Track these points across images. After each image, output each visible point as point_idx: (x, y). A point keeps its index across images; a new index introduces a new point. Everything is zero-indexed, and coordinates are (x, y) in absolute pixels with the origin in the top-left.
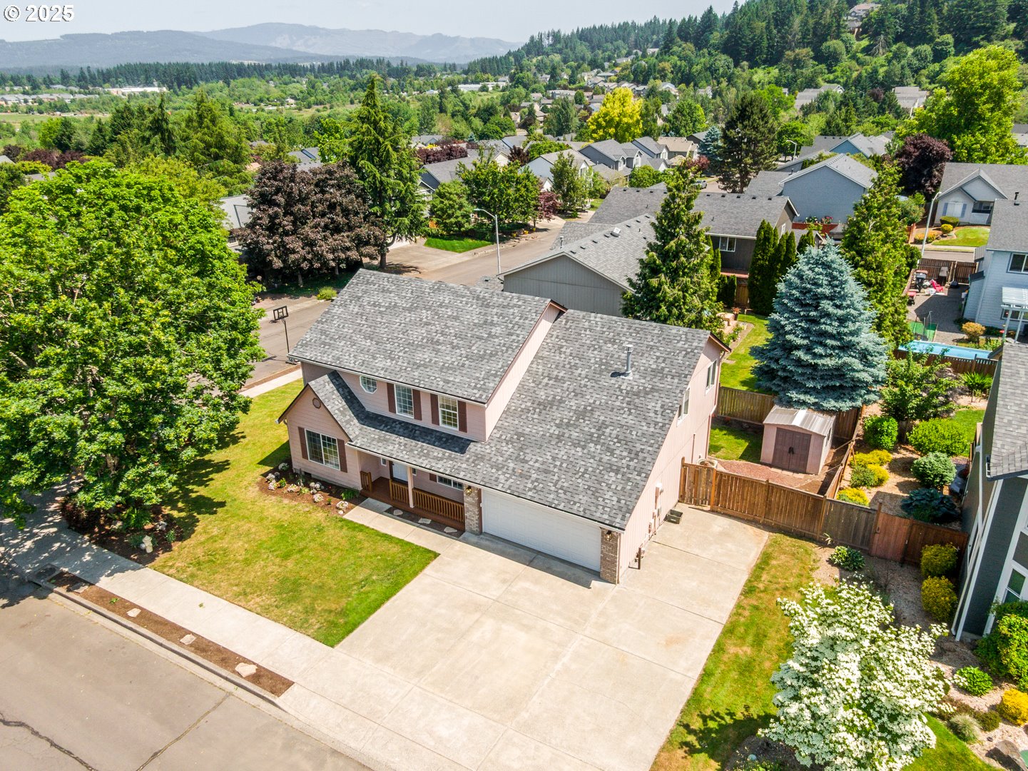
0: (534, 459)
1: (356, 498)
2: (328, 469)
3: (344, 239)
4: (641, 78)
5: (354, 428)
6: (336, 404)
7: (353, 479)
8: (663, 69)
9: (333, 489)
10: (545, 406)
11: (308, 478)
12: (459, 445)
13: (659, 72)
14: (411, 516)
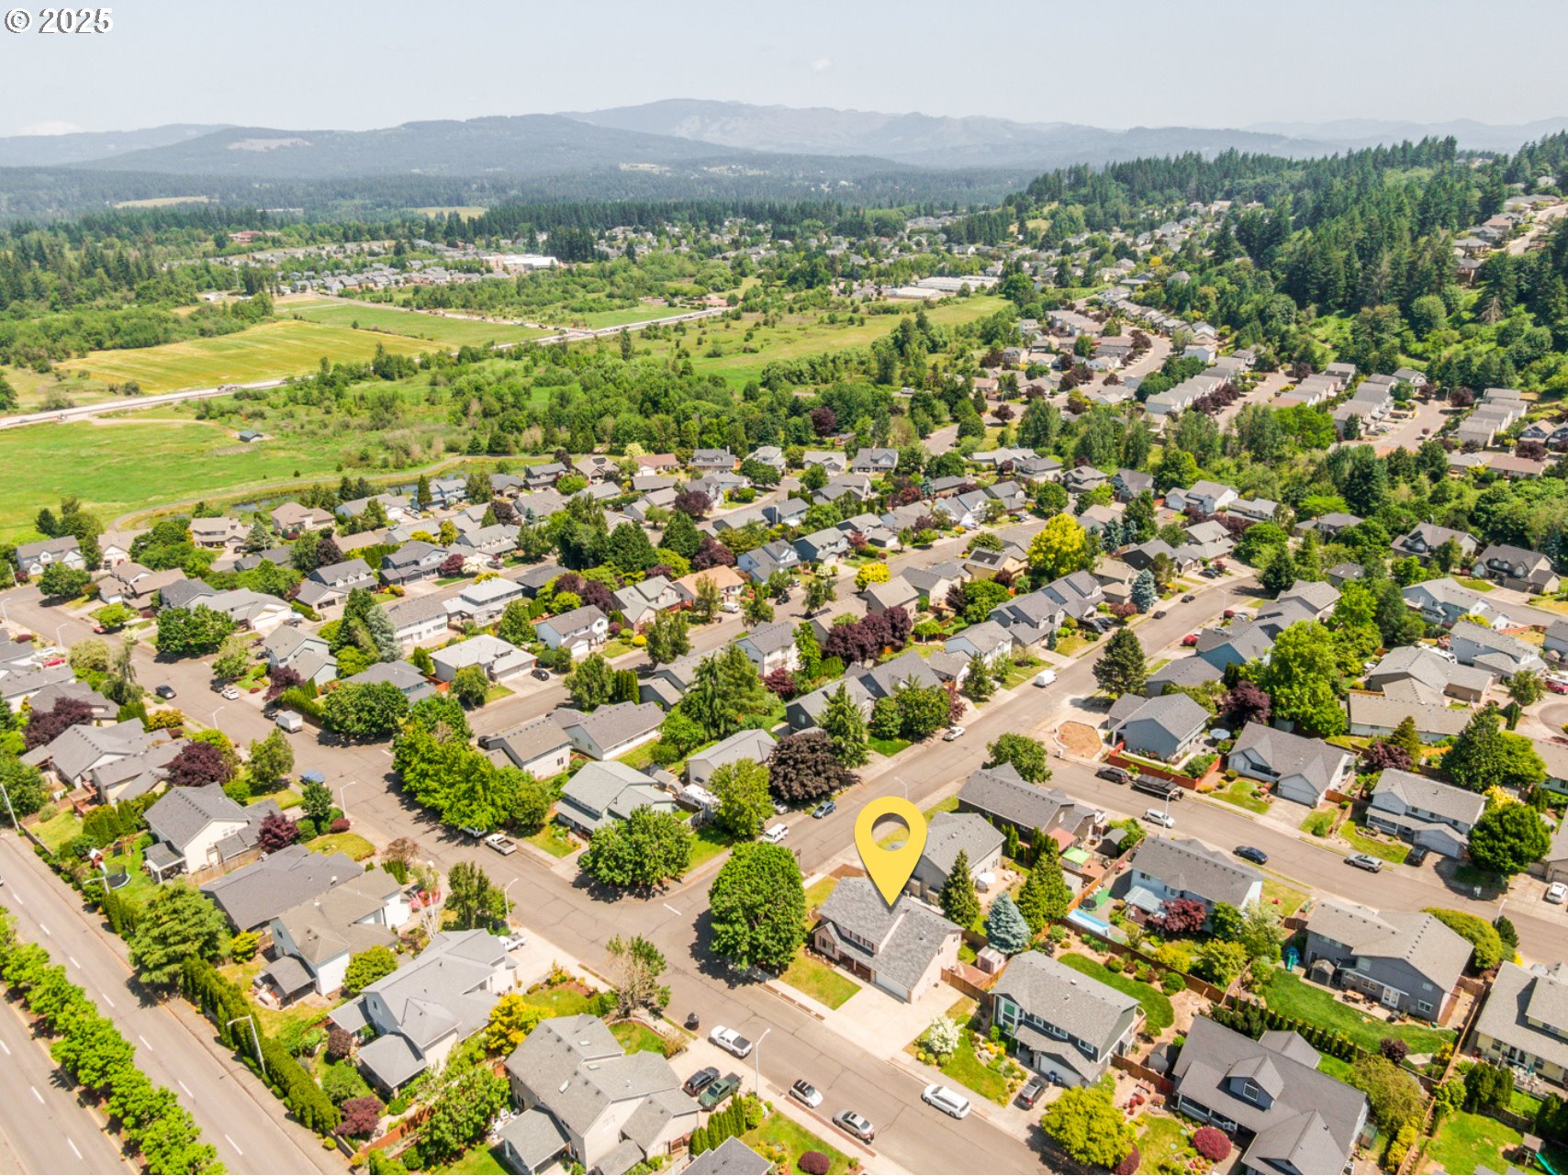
0: (893, 964)
1: (837, 963)
2: (828, 951)
3: (821, 780)
4: (1176, 302)
5: (838, 941)
6: (833, 933)
7: (837, 957)
8: (1205, 297)
9: (830, 959)
10: (899, 946)
11: (821, 953)
12: (871, 954)
13: (1200, 299)
14: (854, 973)
